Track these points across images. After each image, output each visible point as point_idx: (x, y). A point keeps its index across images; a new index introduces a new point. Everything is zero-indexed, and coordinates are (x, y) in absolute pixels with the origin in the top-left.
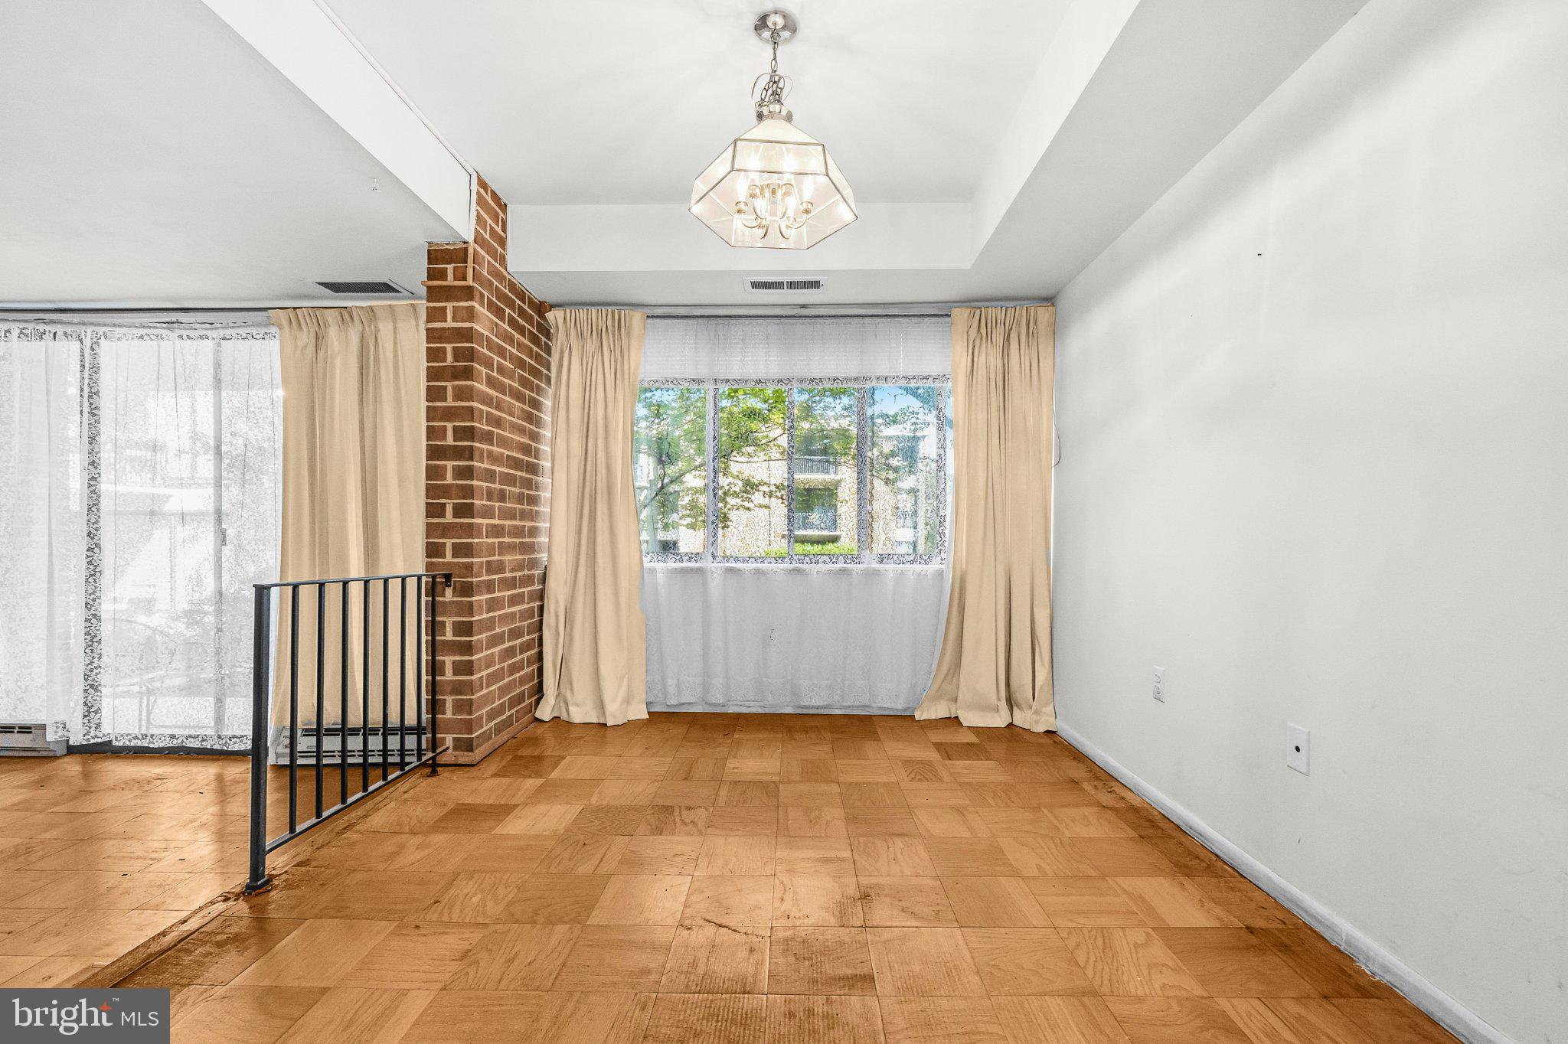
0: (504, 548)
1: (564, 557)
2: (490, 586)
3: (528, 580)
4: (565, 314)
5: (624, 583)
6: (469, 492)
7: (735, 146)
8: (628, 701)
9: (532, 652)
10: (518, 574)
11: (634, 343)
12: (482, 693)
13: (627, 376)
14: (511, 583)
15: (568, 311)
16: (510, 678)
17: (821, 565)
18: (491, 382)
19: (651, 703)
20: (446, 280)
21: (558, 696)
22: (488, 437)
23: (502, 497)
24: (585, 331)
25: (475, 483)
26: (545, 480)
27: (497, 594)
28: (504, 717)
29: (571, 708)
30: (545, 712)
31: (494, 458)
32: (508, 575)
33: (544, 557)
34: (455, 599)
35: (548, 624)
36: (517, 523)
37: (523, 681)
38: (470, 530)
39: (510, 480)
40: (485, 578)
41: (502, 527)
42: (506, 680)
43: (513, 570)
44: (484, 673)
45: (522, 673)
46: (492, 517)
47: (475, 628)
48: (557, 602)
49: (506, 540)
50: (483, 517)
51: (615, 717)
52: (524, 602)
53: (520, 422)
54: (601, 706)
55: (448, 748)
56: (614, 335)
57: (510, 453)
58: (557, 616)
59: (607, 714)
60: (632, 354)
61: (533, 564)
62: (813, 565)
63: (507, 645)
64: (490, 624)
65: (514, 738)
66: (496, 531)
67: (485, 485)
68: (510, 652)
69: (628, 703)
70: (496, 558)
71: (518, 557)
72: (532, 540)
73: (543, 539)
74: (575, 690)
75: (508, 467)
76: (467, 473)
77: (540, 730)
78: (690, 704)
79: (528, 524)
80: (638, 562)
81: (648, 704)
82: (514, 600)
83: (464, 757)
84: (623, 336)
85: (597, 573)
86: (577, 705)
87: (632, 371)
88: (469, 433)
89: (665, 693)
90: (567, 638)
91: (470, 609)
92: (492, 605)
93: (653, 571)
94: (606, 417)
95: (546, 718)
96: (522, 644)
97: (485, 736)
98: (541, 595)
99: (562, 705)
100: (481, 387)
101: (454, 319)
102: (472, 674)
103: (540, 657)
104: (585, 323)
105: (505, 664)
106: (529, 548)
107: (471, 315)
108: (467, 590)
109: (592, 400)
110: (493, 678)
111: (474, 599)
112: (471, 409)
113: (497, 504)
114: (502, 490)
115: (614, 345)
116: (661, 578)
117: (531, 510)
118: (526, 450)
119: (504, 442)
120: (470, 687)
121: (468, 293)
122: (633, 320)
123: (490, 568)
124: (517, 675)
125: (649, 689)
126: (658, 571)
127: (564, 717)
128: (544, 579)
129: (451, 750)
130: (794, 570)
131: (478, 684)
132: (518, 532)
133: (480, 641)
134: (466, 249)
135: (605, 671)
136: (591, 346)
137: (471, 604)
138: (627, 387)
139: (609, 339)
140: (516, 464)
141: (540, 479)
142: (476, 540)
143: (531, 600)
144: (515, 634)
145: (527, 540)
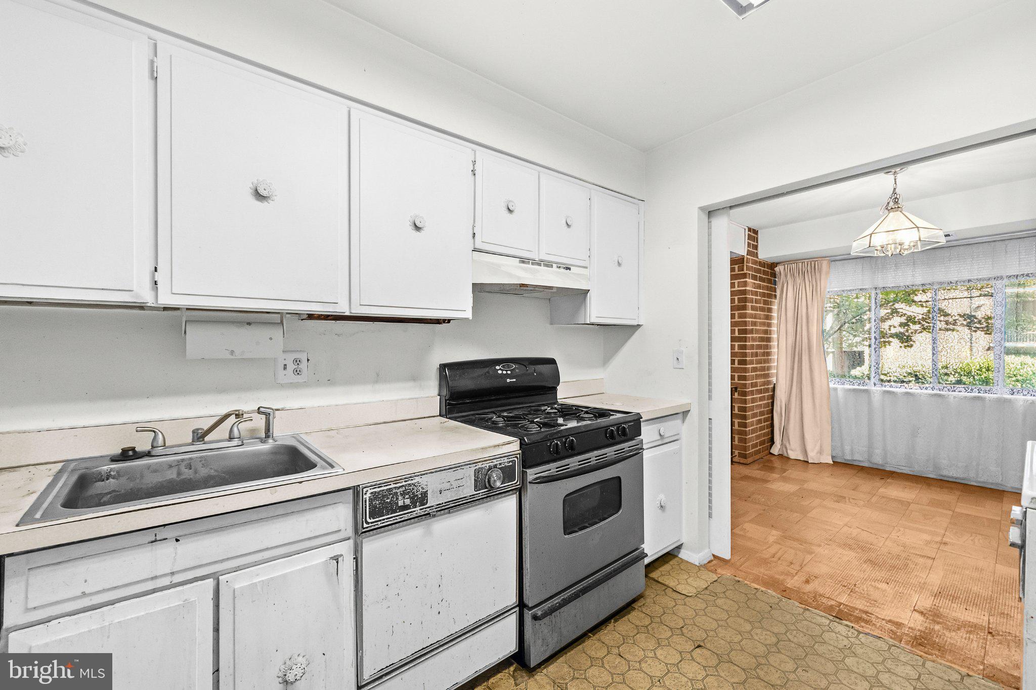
0: (757, 377)
1: (784, 380)
2: (752, 393)
3: (767, 390)
4: (785, 267)
5: (817, 395)
6: (745, 355)
7: (871, 236)
8: (821, 452)
9: (769, 423)
10: (763, 387)
11: (823, 277)
12: (749, 436)
13: (819, 293)
14: (760, 392)
15: (786, 266)
16: (760, 433)
17: (956, 393)
18: (753, 308)
19: (834, 457)
20: (735, 272)
21: (782, 444)
22: (751, 331)
23: (756, 355)
24: (796, 273)
25: (747, 351)
26: (774, 343)
27: (755, 396)
28: (757, 449)
29: (788, 451)
30: (775, 450)
31: (754, 339)
32: (758, 388)
33: (774, 380)
34: (739, 397)
35: (777, 412)
36: (763, 365)
37: (764, 435)
38: (745, 370)
39: (759, 347)
40: (750, 389)
41: (756, 368)
42: (759, 433)
43: (760, 386)
44: (751, 428)
45: (764, 431)
46: (753, 364)
47: (747, 409)
48: (781, 402)
49: (758, 373)
50: (749, 365)
51: (813, 459)
52: (765, 400)
53: (763, 321)
54: (805, 452)
55: (736, 456)
56: (811, 272)
57: (760, 336)
58: (781, 408)
59: (809, 456)
60: (822, 282)
61: (769, 383)
62: (951, 393)
63: (758, 418)
64: (752, 408)
65: (762, 458)
66: (754, 370)
67: (750, 351)
68: (759, 421)
69: (820, 454)
70: (755, 381)
71: (763, 380)
72: (768, 372)
73: (774, 371)
74: (791, 443)
75: (759, 341)
76: (744, 347)
77: (773, 458)
78: (859, 461)
79: (766, 365)
80: (826, 384)
81: (833, 457)
82: (761, 399)
83: (742, 460)
84: (817, 274)
85: (803, 389)
86: (792, 450)
87: (822, 290)
88: (745, 332)
89: (843, 453)
90: (786, 418)
91: (745, 402)
92: (753, 400)
93: (836, 389)
94: (807, 313)
95: (776, 454)
96: (764, 418)
97: (752, 455)
98: (773, 397)
99: (784, 449)
100: (749, 311)
101: (738, 287)
102: (746, 428)
103: (772, 426)
104: (796, 270)
105: (758, 426)
106: (767, 376)
107: (745, 284)
108: (744, 394)
109: (799, 306)
110: (753, 431)
111: (747, 398)
112: (745, 322)
113: (755, 358)
114: (757, 352)
115: (812, 278)
116: (840, 394)
117: (768, 359)
118: (766, 332)
119: (757, 331)
120: (745, 433)
121: (745, 276)
122: (823, 265)
123: (753, 385)
124: (763, 432)
125: (833, 449)
126: (838, 390)
127: (785, 454)
128: (774, 389)
129: (737, 457)
130: (935, 395)
131: (748, 432)
132: (763, 369)
133: (749, 415)
134: (743, 258)
135: (808, 436)
136: (799, 281)
137: (746, 399)
138: (819, 299)
139: (808, 276)
140: (762, 339)
141: (771, 343)
142: (748, 374)
143: (768, 399)
144: (762, 414)
145: (767, 372)
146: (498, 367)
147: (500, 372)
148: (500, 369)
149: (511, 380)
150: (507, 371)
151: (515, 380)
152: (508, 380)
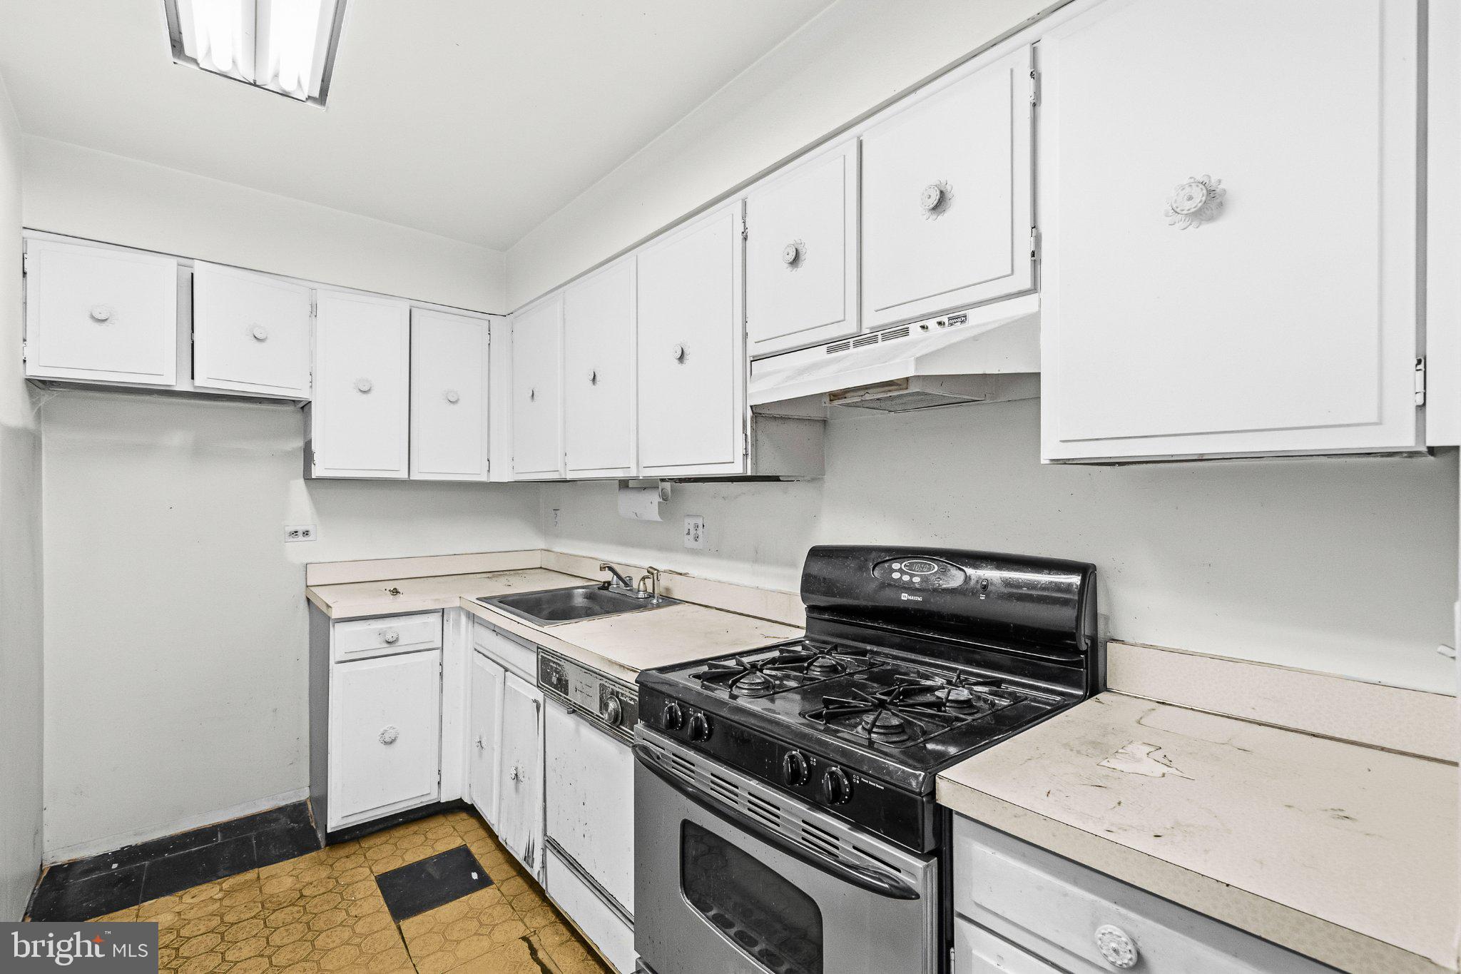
146: (896, 566)
147: (896, 575)
148: (900, 571)
149: (910, 598)
150: (912, 576)
151: (920, 599)
152: (905, 597)
